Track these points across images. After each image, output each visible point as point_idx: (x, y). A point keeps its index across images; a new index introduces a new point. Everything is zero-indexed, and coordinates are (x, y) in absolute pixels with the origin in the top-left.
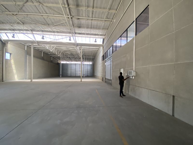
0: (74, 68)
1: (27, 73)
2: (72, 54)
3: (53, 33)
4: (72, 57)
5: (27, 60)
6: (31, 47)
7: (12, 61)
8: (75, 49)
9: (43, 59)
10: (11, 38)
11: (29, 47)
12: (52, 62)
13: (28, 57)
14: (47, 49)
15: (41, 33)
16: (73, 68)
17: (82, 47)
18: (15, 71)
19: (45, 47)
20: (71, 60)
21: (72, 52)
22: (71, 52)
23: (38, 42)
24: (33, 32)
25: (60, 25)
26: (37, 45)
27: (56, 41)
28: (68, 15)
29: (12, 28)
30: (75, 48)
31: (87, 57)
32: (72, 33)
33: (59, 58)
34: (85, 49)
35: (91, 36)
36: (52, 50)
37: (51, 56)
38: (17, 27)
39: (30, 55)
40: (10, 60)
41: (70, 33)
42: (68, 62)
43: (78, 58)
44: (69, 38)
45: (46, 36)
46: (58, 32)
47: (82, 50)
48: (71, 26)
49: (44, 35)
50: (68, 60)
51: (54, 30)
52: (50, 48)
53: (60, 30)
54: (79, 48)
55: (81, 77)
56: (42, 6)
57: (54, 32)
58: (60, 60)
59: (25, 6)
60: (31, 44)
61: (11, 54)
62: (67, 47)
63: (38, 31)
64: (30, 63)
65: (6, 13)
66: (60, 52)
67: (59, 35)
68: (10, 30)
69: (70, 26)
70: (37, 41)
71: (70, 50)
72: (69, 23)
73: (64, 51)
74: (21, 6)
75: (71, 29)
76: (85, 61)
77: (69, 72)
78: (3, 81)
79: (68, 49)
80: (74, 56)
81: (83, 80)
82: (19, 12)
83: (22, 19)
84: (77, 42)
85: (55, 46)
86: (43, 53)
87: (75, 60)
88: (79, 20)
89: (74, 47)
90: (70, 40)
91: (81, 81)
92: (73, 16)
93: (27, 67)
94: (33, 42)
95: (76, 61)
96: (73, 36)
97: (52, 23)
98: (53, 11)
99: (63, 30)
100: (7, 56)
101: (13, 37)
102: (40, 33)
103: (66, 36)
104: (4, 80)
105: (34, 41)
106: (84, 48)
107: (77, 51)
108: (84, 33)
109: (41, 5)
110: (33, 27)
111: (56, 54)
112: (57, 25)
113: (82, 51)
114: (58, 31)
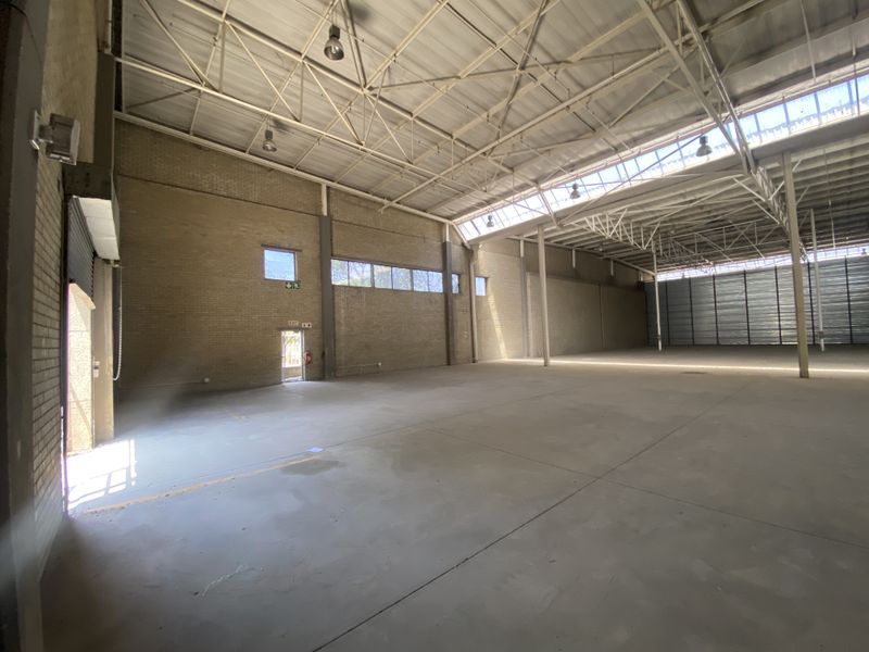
0: (736, 297)
1: (531, 333)
2: (717, 224)
3: (616, 157)
4: (716, 237)
5: (529, 290)
6: (537, 244)
7: (491, 300)
8: (741, 188)
9: (576, 276)
10: (485, 231)
11: (531, 244)
12: (611, 282)
13: (529, 281)
14: (593, 234)
15: (567, 175)
16: (727, 298)
17: (794, 159)
18: (498, 330)
19: (584, 227)
20: (716, 258)
21: (716, 210)
22: (709, 212)
23: (561, 217)
24: (542, 186)
25: (647, 104)
26: (554, 227)
27: (627, 186)
28: (685, 32)
29: (486, 197)
30: (740, 183)
31: (840, 214)
32: (719, 107)
33: (645, 260)
34: (822, 163)
35: (859, 65)
36: (611, 229)
37: (609, 259)
38: (497, 188)
39: (536, 272)
40: (487, 297)
41: (699, 115)
42: (692, 273)
43: (760, 238)
44: (697, 145)
45: (587, 180)
46: (635, 141)
47: (795, 175)
48: (707, 76)
49: (578, 182)
50: (695, 258)
51: (615, 143)
52: (605, 224)
53: (642, 129)
54: (770, 171)
55: (804, 349)
56: (565, 71)
57: (617, 149)
58: (652, 270)
59: (513, 107)
60: (536, 232)
61: (486, 279)
62: (682, 195)
63: (558, 173)
64: (537, 298)
65: (470, 158)
66: (648, 230)
67: (639, 154)
68: (481, 205)
69: (698, 79)
70: (555, 214)
71: (701, 207)
72: (695, 69)
73: (671, 220)
74: (503, 115)
75: (706, 93)
76: (824, 240)
77: (706, 320)
78: (474, 362)
79: (691, 205)
80: (731, 229)
81: (814, 370)
82: (498, 138)
83: (509, 153)
84: (754, 143)
85: (624, 210)
86: (576, 251)
87: (738, 251)
88: (753, 19)
89: (732, 182)
90: (704, 150)
91: (804, 374)
92: (714, 21)
93: (530, 314)
94: (540, 223)
95: (750, 254)
96: (719, 124)
97: (609, 113)
98: (608, 63)
99: (662, 121)
100: (480, 287)
101: (490, 225)
102: (563, 177)
103: (677, 141)
104: (477, 357)
105: (545, 216)
106: (804, 162)
107: (751, 195)
108: (801, 68)
109: (562, 67)
110: (539, 168)
111: (632, 242)
112: (630, 112)
113: (796, 184)
114: (636, 134)
